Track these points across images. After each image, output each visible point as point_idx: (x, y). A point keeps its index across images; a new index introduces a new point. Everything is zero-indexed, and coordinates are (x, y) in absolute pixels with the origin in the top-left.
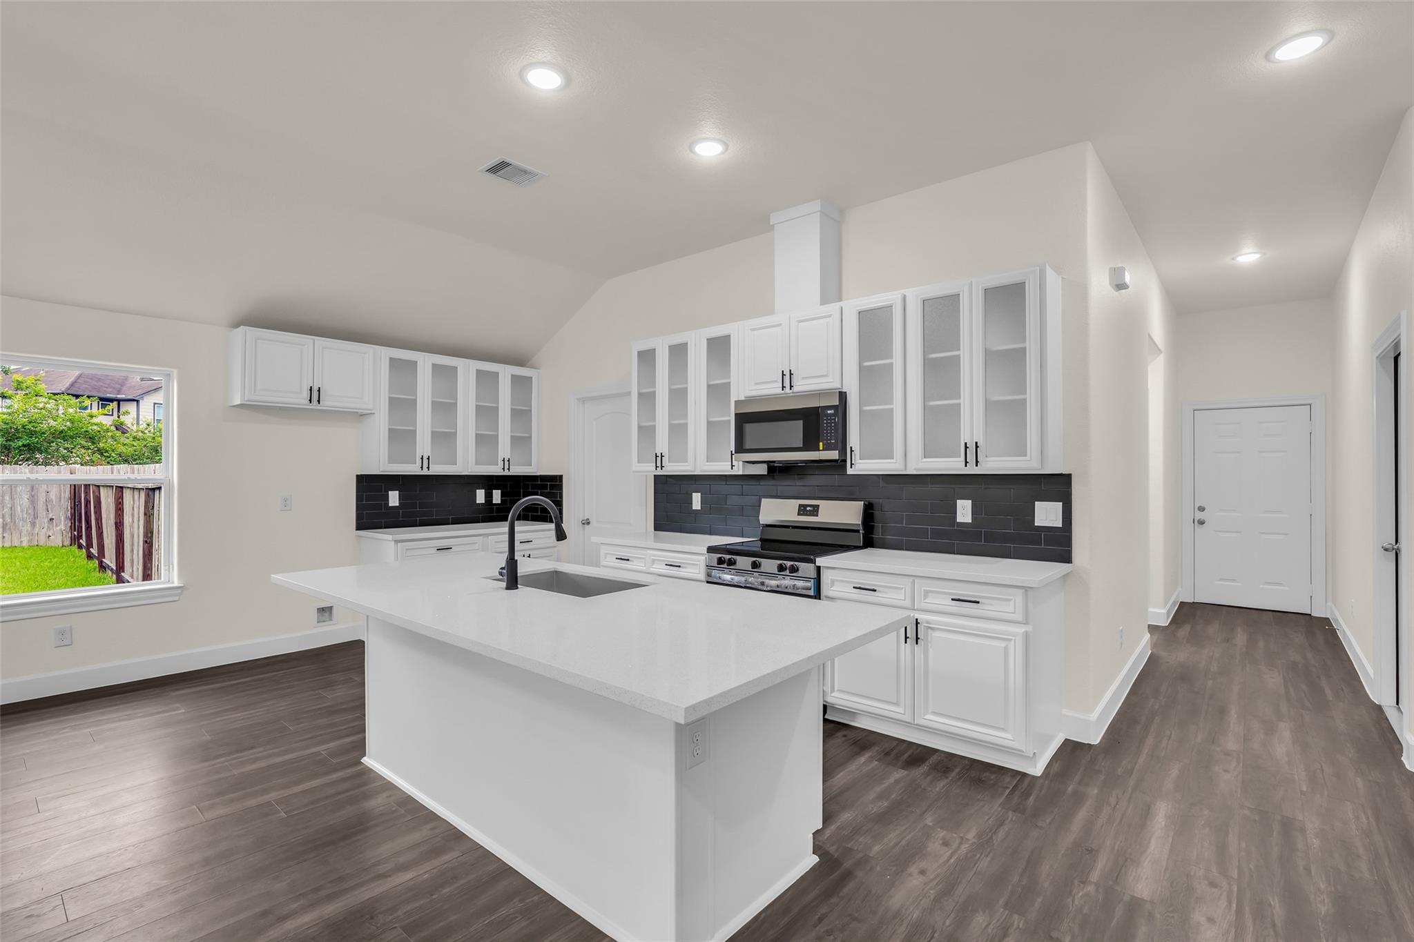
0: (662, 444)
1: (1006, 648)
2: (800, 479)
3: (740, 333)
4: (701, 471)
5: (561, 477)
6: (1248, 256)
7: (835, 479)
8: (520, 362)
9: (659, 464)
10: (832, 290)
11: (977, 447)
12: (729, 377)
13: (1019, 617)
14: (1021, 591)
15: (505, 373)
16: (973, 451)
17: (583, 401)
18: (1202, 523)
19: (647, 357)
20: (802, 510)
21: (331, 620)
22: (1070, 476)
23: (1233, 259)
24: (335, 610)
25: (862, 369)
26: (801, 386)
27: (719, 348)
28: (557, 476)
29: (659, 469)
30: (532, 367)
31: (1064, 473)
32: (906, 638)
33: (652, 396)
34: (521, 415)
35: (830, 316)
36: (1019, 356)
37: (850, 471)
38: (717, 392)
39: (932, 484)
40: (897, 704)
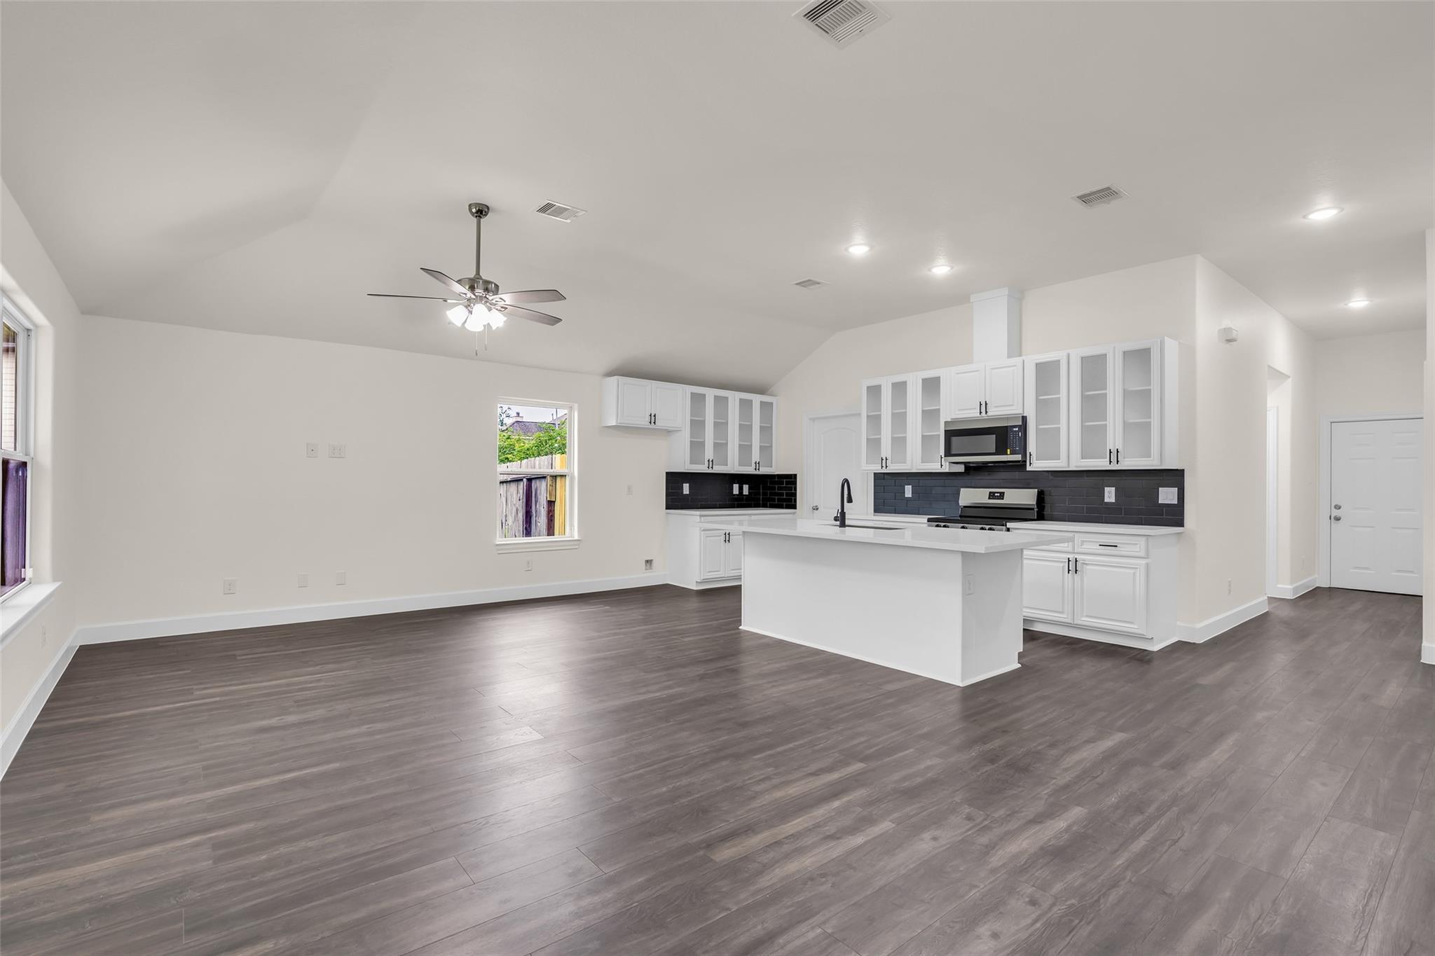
0: (886, 450)
1: (1134, 573)
2: (989, 474)
3: (948, 376)
4: (917, 469)
5: (795, 475)
6: (1359, 303)
7: (1016, 475)
8: (761, 391)
9: (884, 465)
10: (1016, 348)
11: (1118, 452)
12: (939, 405)
13: (1142, 554)
14: (1144, 538)
15: (757, 399)
16: (1115, 455)
17: (813, 420)
18: (1338, 519)
19: (874, 391)
20: (992, 496)
21: (651, 569)
22: (1183, 470)
23: (1346, 304)
24: (654, 562)
25: (1038, 401)
26: (993, 412)
27: (931, 386)
28: (791, 475)
29: (884, 468)
30: (772, 395)
31: (1179, 468)
32: (1069, 570)
33: (878, 418)
34: (766, 430)
35: (1015, 366)
36: (1146, 394)
37: (1029, 468)
38: (930, 415)
39: (1087, 477)
40: (1062, 613)
